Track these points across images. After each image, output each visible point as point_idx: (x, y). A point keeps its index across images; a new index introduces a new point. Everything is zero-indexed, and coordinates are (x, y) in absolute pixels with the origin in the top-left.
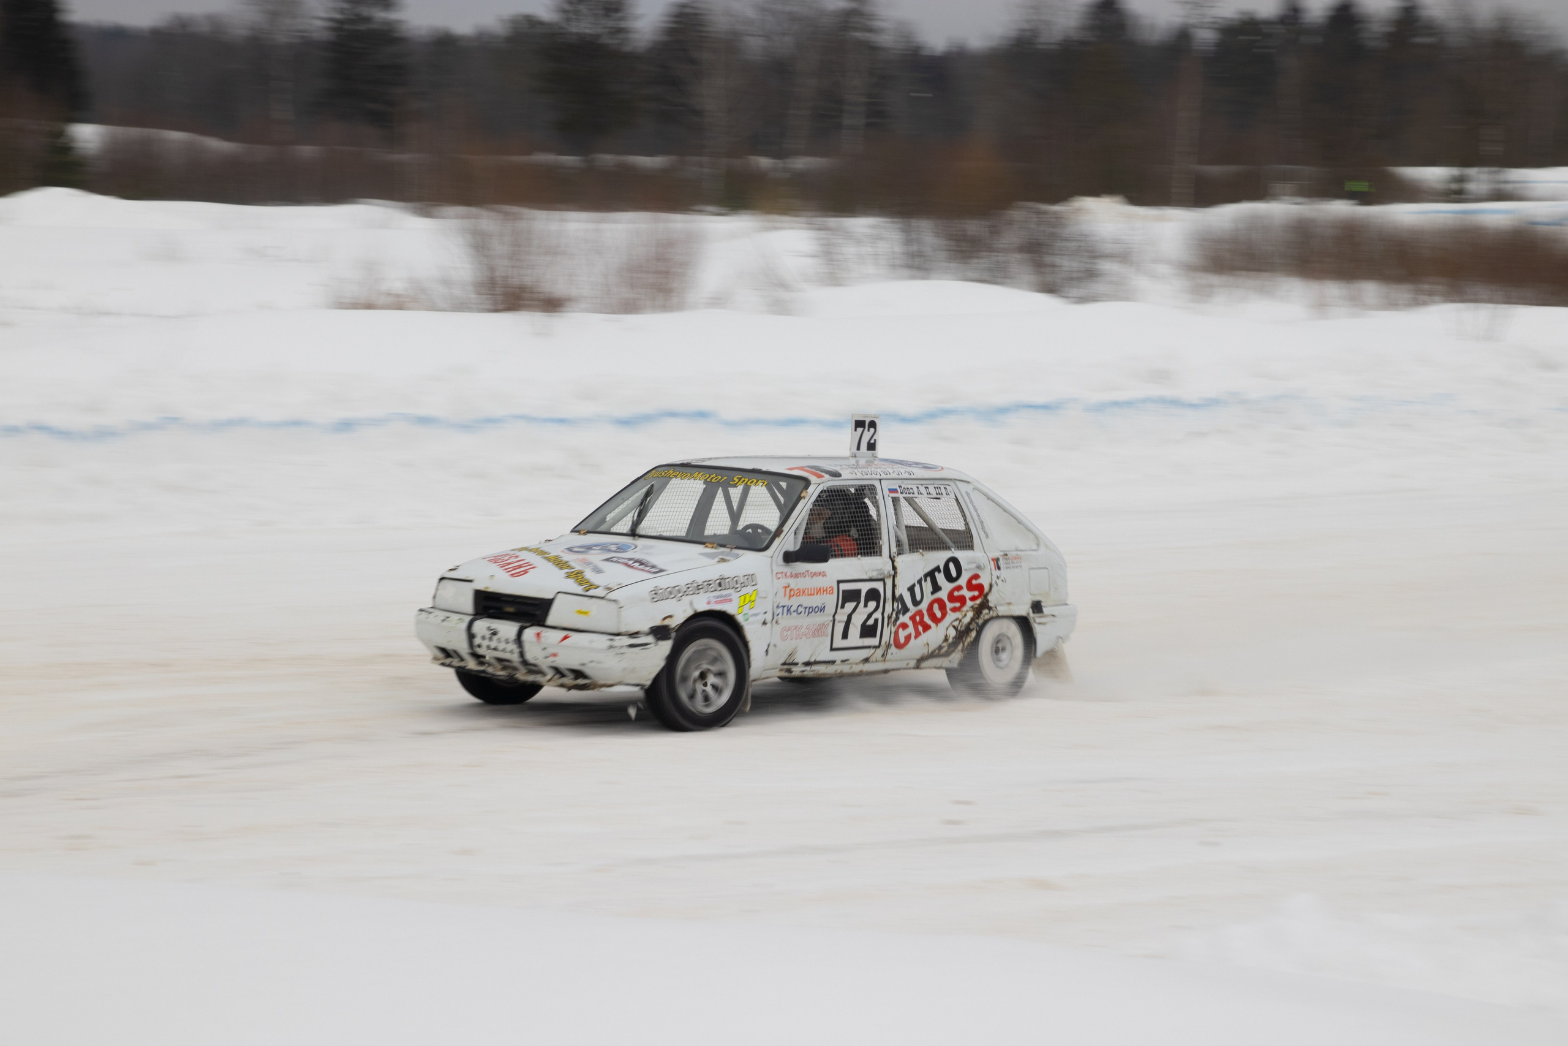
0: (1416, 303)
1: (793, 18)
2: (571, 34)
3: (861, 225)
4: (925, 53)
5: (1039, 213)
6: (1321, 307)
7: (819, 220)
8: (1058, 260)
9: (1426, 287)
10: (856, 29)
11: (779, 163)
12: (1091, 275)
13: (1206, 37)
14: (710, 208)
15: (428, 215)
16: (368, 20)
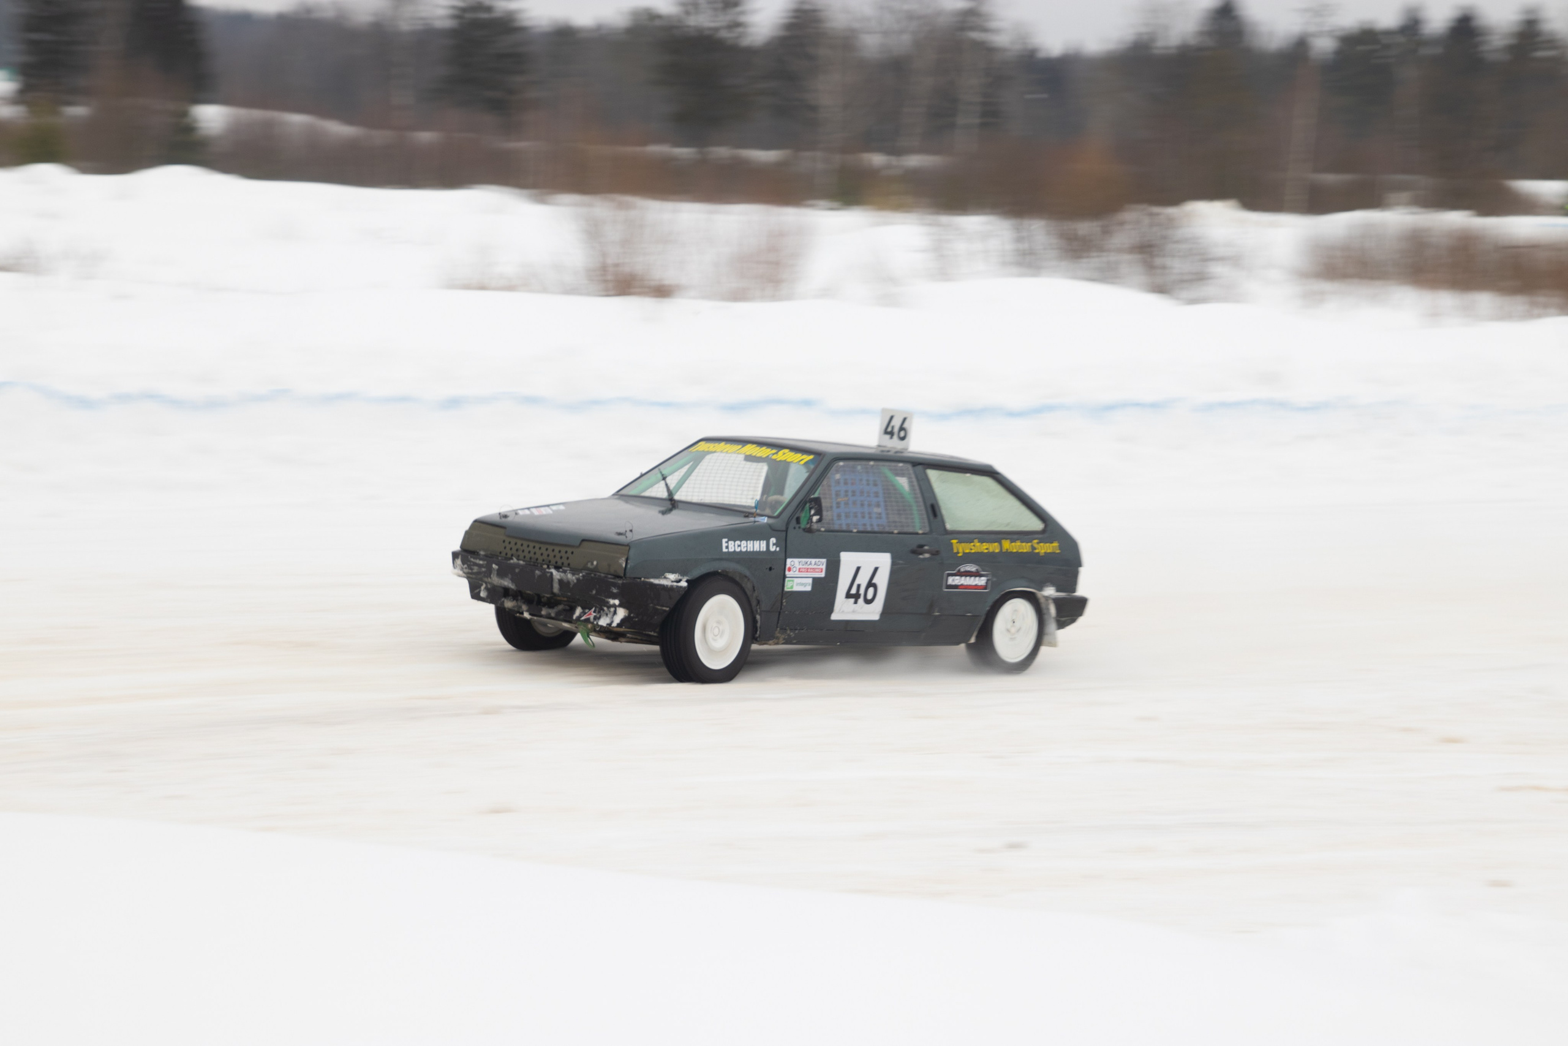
0: (1529, 316)
1: (911, 16)
2: (689, 27)
3: (974, 223)
4: (1042, 55)
5: (1151, 214)
6: (1434, 315)
7: (931, 218)
8: (1168, 261)
9: (1541, 299)
10: (972, 29)
11: (893, 160)
12: (1200, 278)
13: (1324, 45)
14: (822, 203)
15: (542, 201)
16: (489, 9)
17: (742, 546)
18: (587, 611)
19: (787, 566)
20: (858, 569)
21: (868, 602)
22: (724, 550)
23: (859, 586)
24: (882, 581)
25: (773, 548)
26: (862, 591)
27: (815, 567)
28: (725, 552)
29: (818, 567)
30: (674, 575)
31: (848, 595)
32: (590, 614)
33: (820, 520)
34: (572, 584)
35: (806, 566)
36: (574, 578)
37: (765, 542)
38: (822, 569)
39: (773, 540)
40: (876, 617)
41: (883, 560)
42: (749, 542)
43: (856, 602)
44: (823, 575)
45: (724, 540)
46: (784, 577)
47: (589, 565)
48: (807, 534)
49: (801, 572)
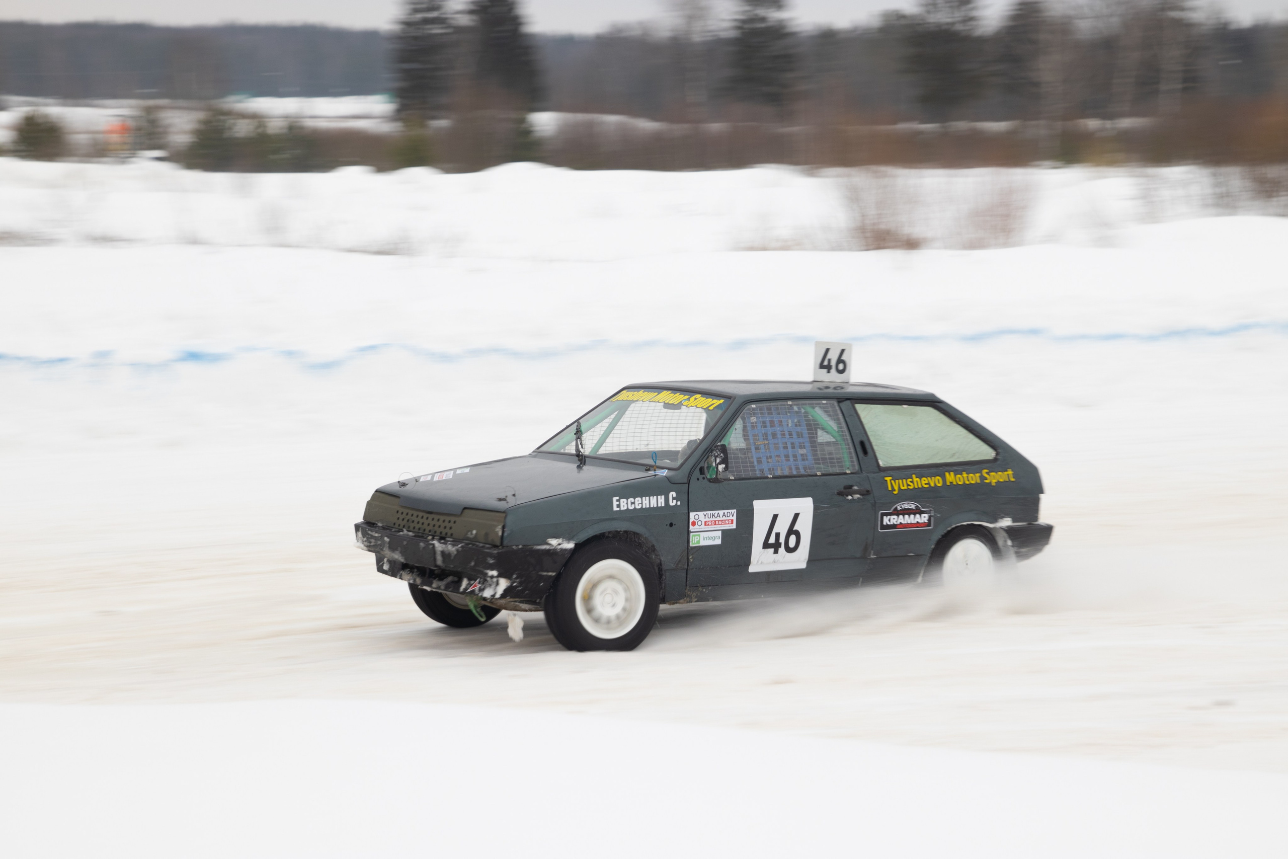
2: (929, 23)
4: (1234, 27)
11: (1107, 124)
14: (1047, 163)
17: (637, 503)
18: (472, 582)
19: (691, 521)
20: (775, 517)
21: (789, 550)
22: (615, 509)
23: (778, 535)
24: (805, 527)
25: (672, 503)
26: (782, 540)
27: (724, 518)
28: (617, 511)
29: (728, 518)
30: (557, 540)
31: (766, 545)
32: (475, 586)
33: (726, 469)
34: (453, 555)
35: (714, 519)
36: (454, 549)
37: (663, 497)
38: (732, 520)
39: (673, 494)
40: (803, 565)
41: (805, 506)
42: (644, 498)
43: (776, 552)
44: (734, 526)
45: (615, 499)
46: (689, 532)
47: (469, 535)
48: (712, 485)
49: (708, 525)
